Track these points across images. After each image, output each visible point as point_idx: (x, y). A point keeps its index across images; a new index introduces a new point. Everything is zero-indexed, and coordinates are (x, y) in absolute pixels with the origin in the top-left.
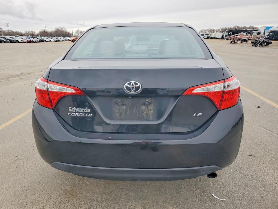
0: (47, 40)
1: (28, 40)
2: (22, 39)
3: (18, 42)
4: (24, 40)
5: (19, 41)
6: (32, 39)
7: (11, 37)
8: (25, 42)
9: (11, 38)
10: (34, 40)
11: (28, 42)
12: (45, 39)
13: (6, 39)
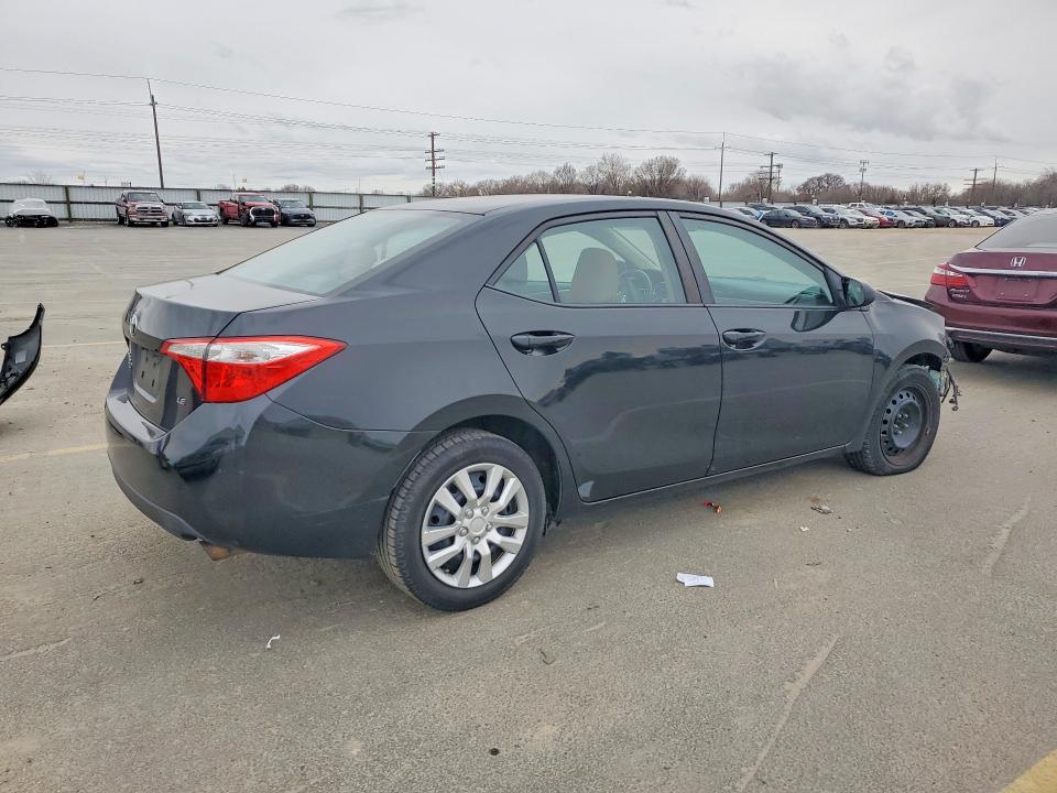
0: (959, 218)
1: (885, 218)
2: (861, 216)
3: (844, 224)
4: (869, 220)
5: (849, 220)
6: (901, 216)
7: (827, 206)
8: (870, 227)
9: (826, 211)
10: (907, 219)
11: (882, 225)
12: (952, 217)
13: (808, 213)
